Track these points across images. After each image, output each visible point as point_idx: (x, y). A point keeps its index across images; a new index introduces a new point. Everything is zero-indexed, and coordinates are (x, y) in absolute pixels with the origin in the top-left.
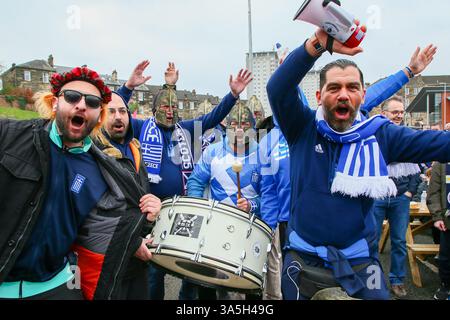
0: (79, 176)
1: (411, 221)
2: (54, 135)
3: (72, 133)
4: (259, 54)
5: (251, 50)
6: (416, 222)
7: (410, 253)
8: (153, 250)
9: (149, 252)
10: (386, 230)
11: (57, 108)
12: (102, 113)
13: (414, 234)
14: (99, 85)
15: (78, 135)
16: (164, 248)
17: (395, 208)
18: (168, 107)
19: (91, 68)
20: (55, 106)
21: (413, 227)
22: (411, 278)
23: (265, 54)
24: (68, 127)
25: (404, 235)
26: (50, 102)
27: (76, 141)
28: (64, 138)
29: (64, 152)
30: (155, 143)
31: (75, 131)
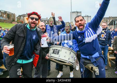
0: (34, 35)
1: (109, 51)
2: (28, 26)
3: (32, 26)
4: (73, 12)
5: (71, 11)
6: (110, 52)
7: (108, 59)
8: (49, 57)
9: (48, 57)
10: (103, 53)
11: (29, 21)
12: (39, 21)
13: (109, 54)
14: (38, 15)
15: (34, 27)
16: (51, 57)
17: (105, 48)
18: (51, 21)
19: (36, 12)
20: (29, 20)
21: (109, 53)
22: (109, 65)
23: (75, 12)
24: (31, 25)
25: (107, 55)
26: (28, 19)
27: (33, 28)
28: (31, 27)
29: (31, 30)
30: (49, 30)
31: (33, 26)
